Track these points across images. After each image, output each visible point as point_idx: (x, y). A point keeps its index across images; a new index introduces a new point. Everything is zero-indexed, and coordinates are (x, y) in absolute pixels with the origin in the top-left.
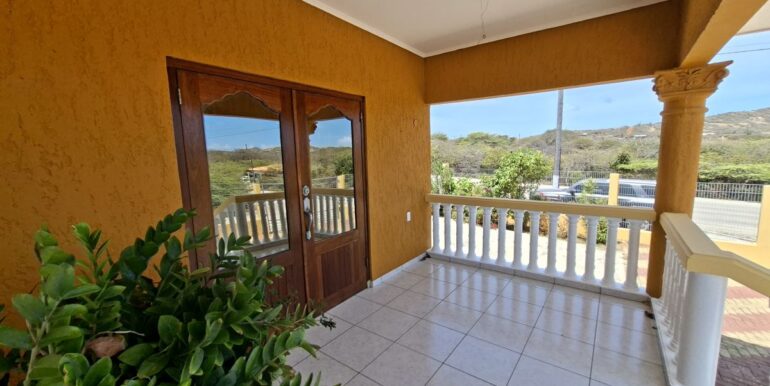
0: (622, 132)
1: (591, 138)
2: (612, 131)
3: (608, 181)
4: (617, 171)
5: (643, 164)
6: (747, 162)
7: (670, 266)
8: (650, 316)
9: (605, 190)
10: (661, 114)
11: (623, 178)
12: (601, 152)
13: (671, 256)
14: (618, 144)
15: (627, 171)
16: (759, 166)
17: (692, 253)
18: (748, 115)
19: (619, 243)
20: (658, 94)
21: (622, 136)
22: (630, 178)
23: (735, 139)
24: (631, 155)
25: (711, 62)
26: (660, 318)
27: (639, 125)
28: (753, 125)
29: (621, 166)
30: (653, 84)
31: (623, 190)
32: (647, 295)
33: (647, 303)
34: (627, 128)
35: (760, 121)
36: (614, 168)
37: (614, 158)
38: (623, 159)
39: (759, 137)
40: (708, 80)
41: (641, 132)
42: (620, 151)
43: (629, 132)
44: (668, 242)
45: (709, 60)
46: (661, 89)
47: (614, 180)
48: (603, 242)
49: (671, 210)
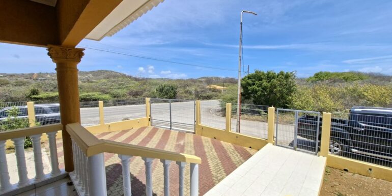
0: (31, 76)
1: (7, 79)
2: (23, 75)
3: (26, 107)
4: (32, 99)
5: (48, 95)
6: (90, 92)
7: (76, 153)
8: (70, 184)
9: (25, 112)
10: (56, 69)
11: (37, 103)
12: (17, 88)
13: (75, 147)
14: (29, 83)
15: (38, 99)
16: (94, 93)
17: (88, 147)
18: (87, 73)
19: (42, 143)
20: (51, 57)
21: (31, 78)
22: (41, 103)
23: (85, 82)
24: (39, 89)
25: (76, 47)
26: (76, 183)
27: (40, 73)
28: (89, 77)
29: (33, 96)
30: (48, 51)
31: (38, 111)
32: (67, 172)
33: (67, 176)
34: (33, 74)
35: (91, 76)
36: (29, 98)
37: (28, 92)
38: (34, 92)
39: (92, 82)
40: (76, 55)
41: (42, 77)
42: (31, 88)
43: (35, 77)
44: (72, 140)
45: (76, 45)
46: (53, 55)
47: (30, 106)
48: (31, 146)
49: (71, 122)
